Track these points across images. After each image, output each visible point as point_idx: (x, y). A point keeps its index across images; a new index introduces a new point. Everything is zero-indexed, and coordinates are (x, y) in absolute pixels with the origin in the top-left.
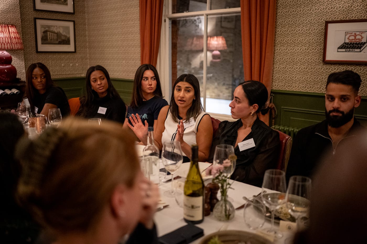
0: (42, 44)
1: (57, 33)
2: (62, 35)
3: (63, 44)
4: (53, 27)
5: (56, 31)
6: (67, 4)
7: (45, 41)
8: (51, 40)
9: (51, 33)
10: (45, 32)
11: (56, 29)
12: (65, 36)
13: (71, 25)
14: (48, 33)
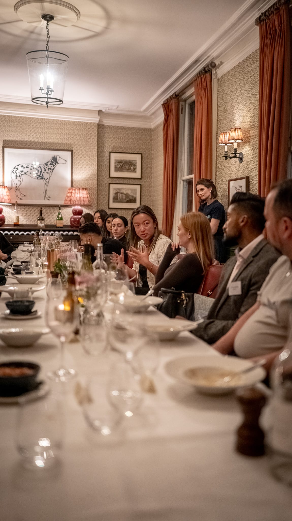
0: (113, 202)
1: (126, 194)
2: (130, 196)
3: (131, 202)
4: (122, 190)
5: (125, 193)
6: (136, 172)
7: (116, 199)
8: (121, 199)
9: (121, 194)
10: (116, 193)
11: (125, 191)
12: (132, 196)
13: (138, 187)
14: (119, 194)
